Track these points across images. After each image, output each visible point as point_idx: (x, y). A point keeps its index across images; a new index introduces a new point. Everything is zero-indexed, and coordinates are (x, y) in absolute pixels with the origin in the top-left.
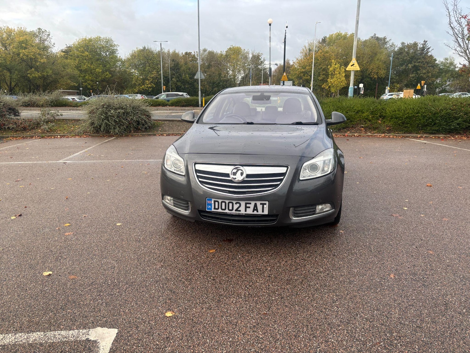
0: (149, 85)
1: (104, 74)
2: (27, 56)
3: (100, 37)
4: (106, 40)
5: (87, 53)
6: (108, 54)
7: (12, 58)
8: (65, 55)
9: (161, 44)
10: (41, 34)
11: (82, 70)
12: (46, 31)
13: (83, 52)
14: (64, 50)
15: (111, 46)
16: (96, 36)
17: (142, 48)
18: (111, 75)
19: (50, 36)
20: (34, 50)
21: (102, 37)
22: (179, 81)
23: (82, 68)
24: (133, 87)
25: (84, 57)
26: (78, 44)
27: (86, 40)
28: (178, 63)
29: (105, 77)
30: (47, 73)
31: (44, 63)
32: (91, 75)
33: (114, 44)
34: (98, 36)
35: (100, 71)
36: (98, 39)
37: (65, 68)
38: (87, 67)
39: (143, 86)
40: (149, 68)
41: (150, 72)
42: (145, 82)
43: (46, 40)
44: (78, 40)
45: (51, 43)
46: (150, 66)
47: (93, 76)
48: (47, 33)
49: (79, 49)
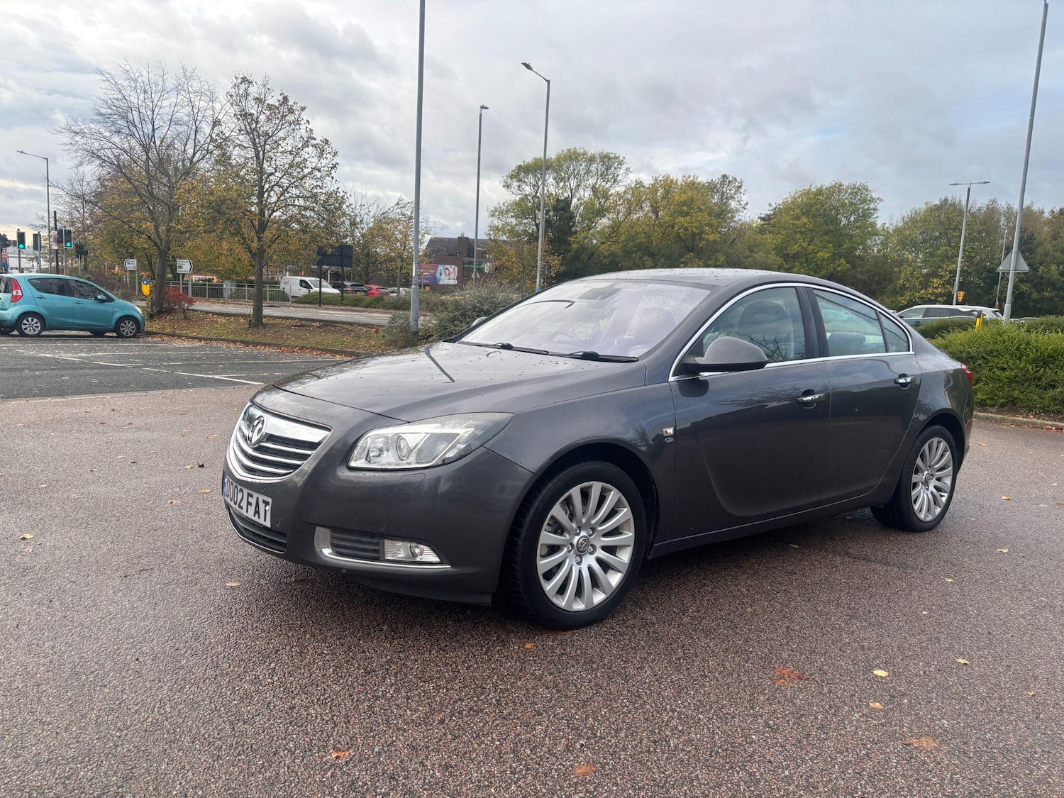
0: (939, 290)
1: (834, 264)
2: (686, 229)
3: (841, 185)
4: (854, 189)
5: (804, 220)
6: (852, 219)
7: (663, 234)
8: (764, 224)
9: (969, 189)
10: (726, 186)
11: (790, 255)
12: (735, 179)
13: (798, 218)
14: (763, 216)
15: (864, 201)
16: (834, 183)
17: (937, 202)
18: (848, 266)
19: (742, 190)
20: (700, 218)
21: (846, 183)
22: (1026, 281)
23: (789, 252)
24: (897, 293)
25: (798, 227)
26: (792, 202)
27: (808, 192)
28: (1033, 235)
29: (835, 269)
30: (716, 260)
31: (715, 241)
32: (805, 265)
33: (871, 197)
34: (836, 184)
35: (826, 256)
36: (838, 188)
37: (752, 251)
38: (800, 248)
39: (922, 292)
40: (946, 250)
41: (947, 258)
42: (931, 282)
43: (732, 197)
44: (792, 194)
45: (742, 202)
46: (949, 245)
47: (810, 267)
48: (737, 184)
49: (792, 212)
